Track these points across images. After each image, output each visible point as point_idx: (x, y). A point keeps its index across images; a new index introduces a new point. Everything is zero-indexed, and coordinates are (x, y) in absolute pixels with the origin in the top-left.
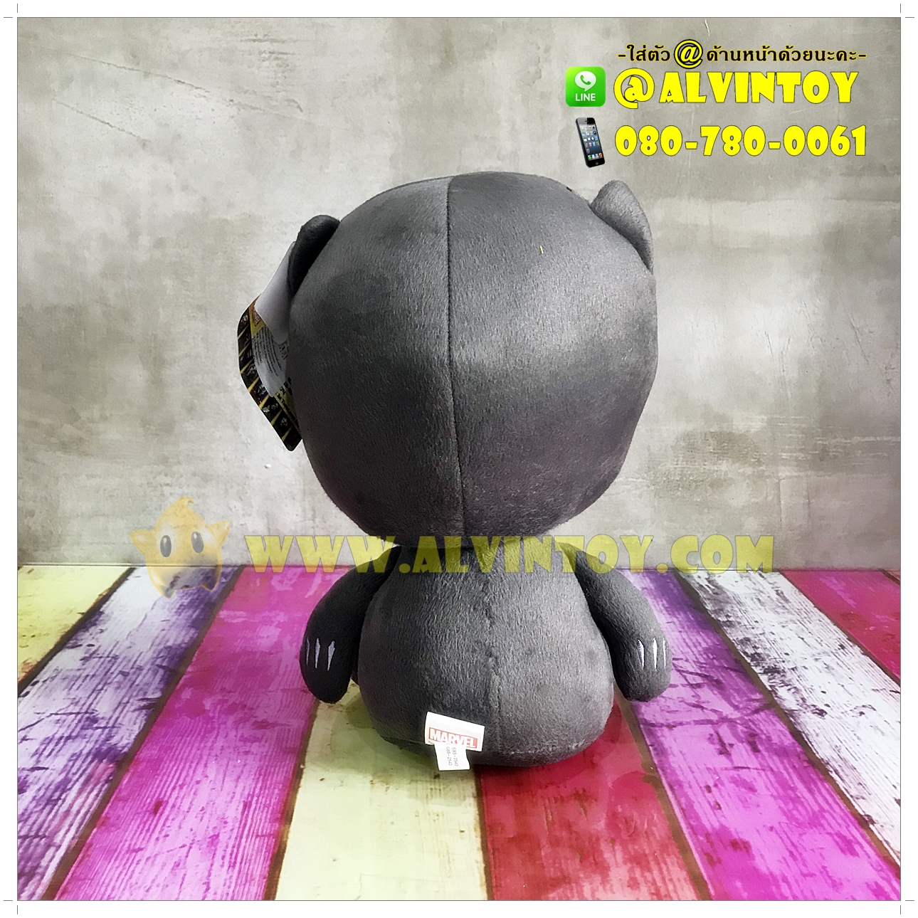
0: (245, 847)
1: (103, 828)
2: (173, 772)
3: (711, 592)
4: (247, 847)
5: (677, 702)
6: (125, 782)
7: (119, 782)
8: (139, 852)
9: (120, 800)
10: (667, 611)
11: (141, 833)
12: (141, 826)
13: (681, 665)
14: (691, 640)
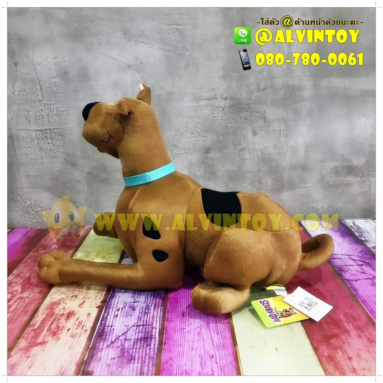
0: (219, 327)
1: (168, 322)
2: (183, 302)
3: (356, 229)
4: (220, 327)
5: (356, 271)
6: (168, 306)
7: (166, 306)
8: (184, 330)
9: (169, 312)
10: (341, 237)
11: (182, 323)
12: (181, 321)
13: (352, 257)
14: (354, 248)
